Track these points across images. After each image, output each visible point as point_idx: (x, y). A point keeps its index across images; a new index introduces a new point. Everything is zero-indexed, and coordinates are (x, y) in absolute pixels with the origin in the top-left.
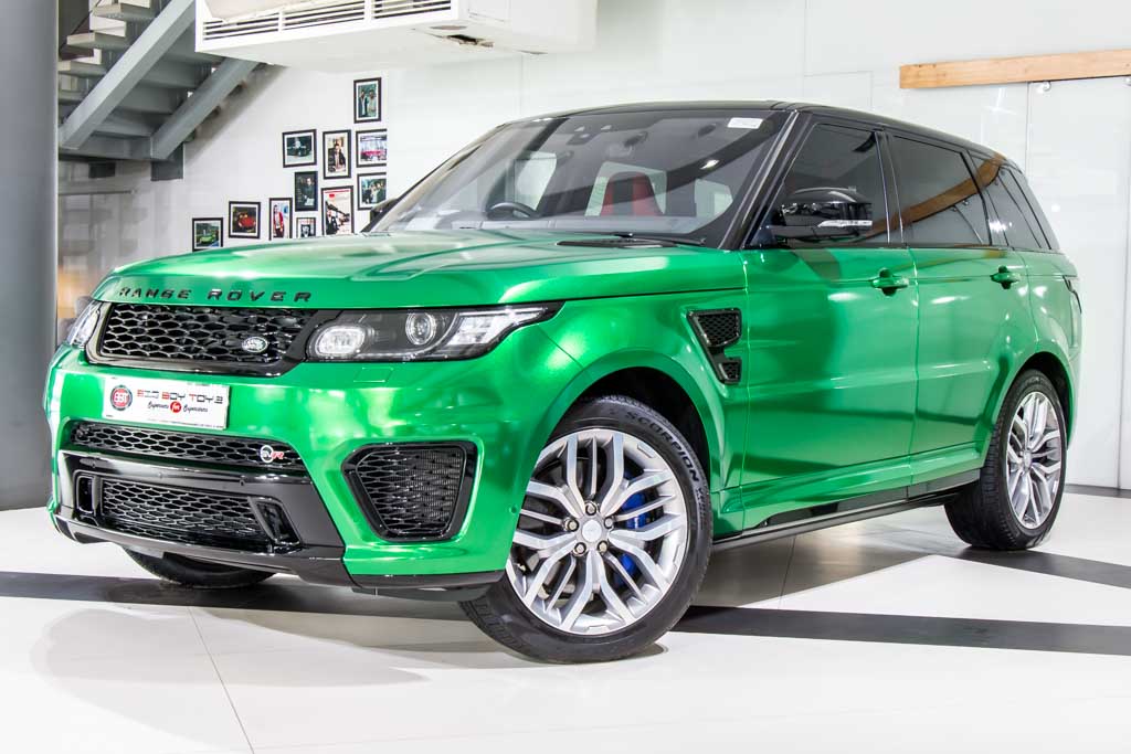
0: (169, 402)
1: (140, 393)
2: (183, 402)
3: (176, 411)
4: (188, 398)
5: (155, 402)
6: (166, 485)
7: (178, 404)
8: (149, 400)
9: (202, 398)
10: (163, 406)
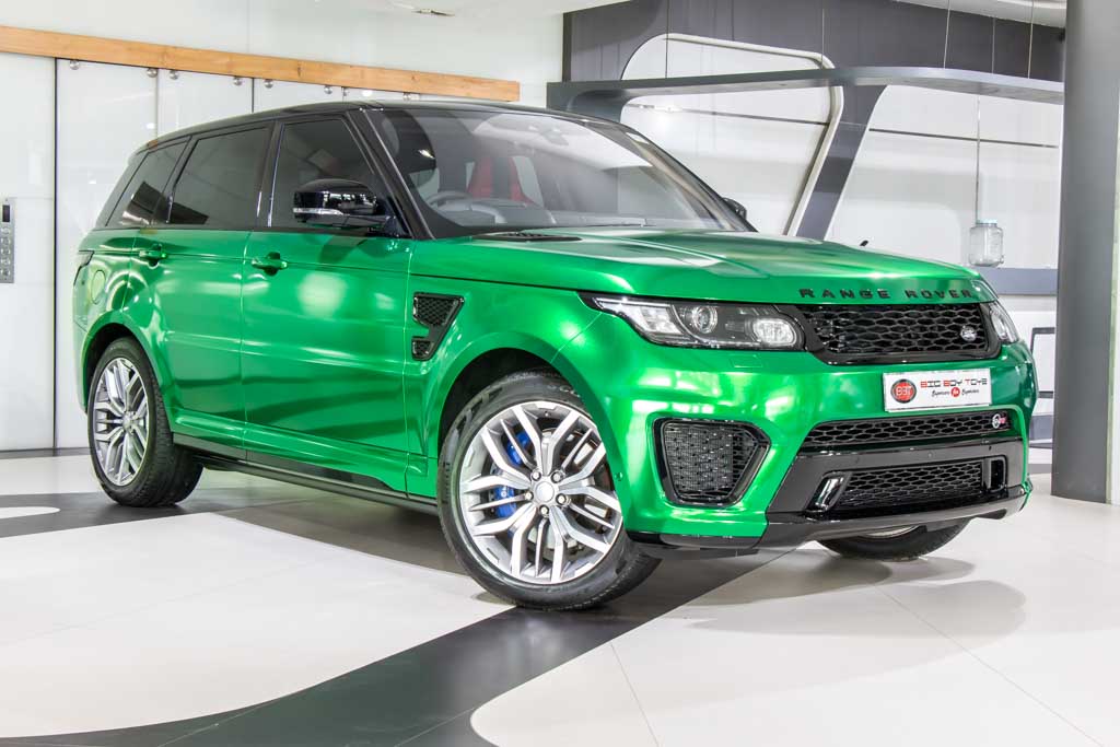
0: (949, 389)
1: (924, 385)
2: (961, 387)
3: (956, 395)
4: (965, 383)
5: (937, 390)
6: (921, 465)
7: (957, 389)
8: (932, 389)
9: (973, 382)
10: (946, 393)
